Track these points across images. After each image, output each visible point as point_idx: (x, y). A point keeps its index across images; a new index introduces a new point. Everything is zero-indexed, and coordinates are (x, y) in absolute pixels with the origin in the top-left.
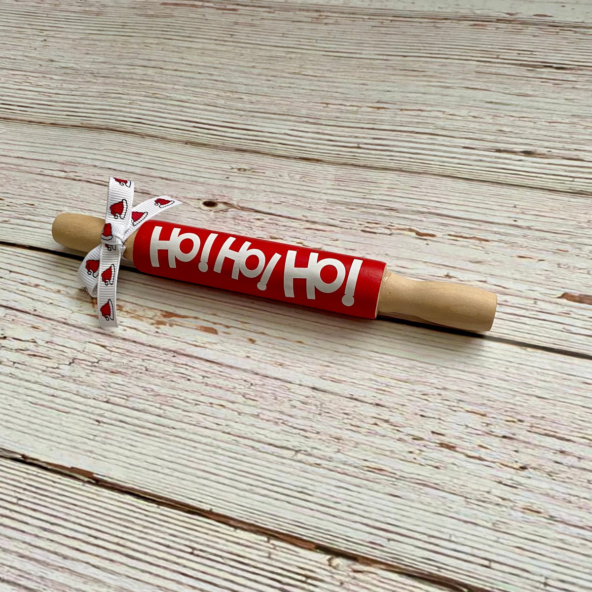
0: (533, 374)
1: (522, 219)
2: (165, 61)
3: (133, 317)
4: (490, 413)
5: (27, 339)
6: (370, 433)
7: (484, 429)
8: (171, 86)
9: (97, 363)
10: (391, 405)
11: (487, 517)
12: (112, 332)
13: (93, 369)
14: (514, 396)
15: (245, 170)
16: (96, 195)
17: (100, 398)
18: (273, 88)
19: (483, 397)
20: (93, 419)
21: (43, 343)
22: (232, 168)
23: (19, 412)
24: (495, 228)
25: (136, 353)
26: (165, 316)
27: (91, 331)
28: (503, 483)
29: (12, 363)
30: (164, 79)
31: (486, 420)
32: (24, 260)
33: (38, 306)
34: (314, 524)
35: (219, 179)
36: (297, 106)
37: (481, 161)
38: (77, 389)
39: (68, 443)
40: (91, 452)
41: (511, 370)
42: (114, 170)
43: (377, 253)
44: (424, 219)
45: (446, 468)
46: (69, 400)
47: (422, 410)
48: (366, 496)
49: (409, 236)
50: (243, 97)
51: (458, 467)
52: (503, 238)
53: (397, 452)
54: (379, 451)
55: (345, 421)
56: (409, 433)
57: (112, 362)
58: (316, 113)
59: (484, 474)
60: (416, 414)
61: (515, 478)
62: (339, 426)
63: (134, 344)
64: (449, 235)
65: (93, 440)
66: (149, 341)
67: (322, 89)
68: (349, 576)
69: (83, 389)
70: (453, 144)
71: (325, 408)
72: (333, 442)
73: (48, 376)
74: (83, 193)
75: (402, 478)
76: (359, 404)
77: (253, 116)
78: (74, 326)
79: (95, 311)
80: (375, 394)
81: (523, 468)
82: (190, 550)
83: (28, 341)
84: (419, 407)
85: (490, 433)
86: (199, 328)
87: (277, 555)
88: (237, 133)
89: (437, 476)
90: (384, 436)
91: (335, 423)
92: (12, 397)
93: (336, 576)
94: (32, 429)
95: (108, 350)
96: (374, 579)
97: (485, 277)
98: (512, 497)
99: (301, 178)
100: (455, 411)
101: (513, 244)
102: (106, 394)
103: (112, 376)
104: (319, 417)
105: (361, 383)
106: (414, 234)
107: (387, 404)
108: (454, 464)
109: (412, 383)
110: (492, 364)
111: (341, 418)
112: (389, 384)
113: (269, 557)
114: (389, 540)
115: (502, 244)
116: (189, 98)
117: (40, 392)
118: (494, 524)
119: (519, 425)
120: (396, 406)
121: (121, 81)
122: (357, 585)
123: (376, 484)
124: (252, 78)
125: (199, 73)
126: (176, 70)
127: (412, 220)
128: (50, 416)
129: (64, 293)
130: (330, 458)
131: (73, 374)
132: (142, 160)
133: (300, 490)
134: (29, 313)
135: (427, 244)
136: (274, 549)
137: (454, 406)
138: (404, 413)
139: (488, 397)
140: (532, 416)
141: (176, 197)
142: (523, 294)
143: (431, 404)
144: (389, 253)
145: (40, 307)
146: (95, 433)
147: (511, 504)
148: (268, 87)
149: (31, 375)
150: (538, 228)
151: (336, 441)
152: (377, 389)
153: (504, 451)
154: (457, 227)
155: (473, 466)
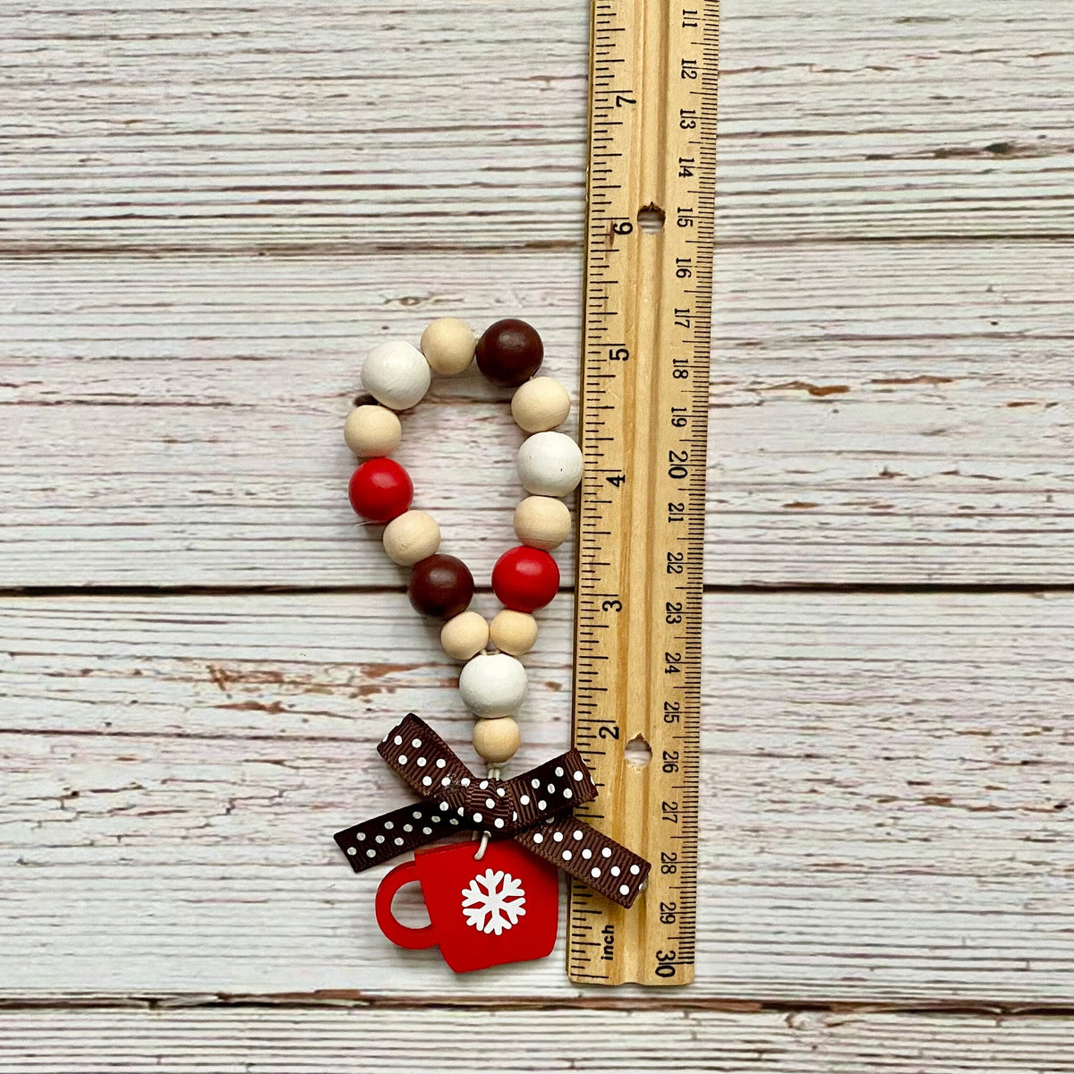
0: (1058, 641)
1: (1006, 317)
2: (114, 12)
3: (308, 691)
4: (998, 727)
5: (121, 785)
6: (807, 808)
7: (992, 757)
8: (160, 90)
9: (280, 796)
10: (833, 752)
11: (1014, 898)
12: (283, 731)
13: (277, 809)
14: (1032, 688)
15: (417, 300)
16: (113, 432)
17: (315, 861)
18: (407, 50)
19: (982, 702)
20: (319, 901)
21: (157, 785)
22: (388, 301)
23: (174, 925)
24: (959, 348)
25: (347, 760)
26: (371, 675)
27: (240, 738)
28: (1034, 838)
29: (116, 839)
30: (134, 70)
31: (993, 741)
32: (29, 622)
33: (110, 713)
34: (751, 974)
35: (368, 335)
36: (480, 98)
37: (909, 186)
38: (264, 855)
39: (293, 953)
40: (339, 957)
41: (1022, 641)
42: (127, 359)
43: (742, 451)
44: (819, 354)
45: (939, 837)
46: (258, 878)
47: (886, 749)
48: (821, 911)
49: (796, 399)
50: (344, 90)
51: (960, 830)
52: (976, 367)
53: (859, 830)
54: (828, 836)
55: (762, 797)
56: (871, 793)
57: (307, 788)
58: (527, 109)
59: (1001, 833)
60: (877, 758)
61: (1050, 826)
62: (753, 809)
63: (336, 744)
64: (875, 381)
65: (335, 936)
66: (361, 731)
67: (524, 35)
68: (822, 1034)
69: (275, 852)
70: (847, 153)
71: (720, 782)
72: (749, 839)
73: (198, 844)
74: (83, 433)
75: (874, 870)
76: (776, 762)
77: (387, 145)
78: (202, 737)
79: (229, 696)
80: (801, 739)
81: (1060, 807)
82: (567, 1064)
83: (125, 789)
84: (879, 744)
85: (1001, 763)
86: (446, 684)
87: (705, 1033)
88: (367, 201)
89: (929, 854)
90: (831, 808)
91: (745, 805)
92: (146, 900)
93: (803, 1040)
94: (214, 947)
95: (290, 767)
96: (860, 1029)
97: (956, 462)
98: (1048, 858)
99: (544, 299)
100: (940, 737)
101: (996, 379)
102: (323, 851)
103: (320, 815)
104: (714, 800)
105: (773, 722)
106: (805, 394)
107: (824, 751)
108: (952, 828)
109: (858, 704)
110: (988, 637)
111: (752, 794)
112: (821, 714)
113: (695, 1040)
114: (872, 968)
115: (976, 383)
116: (219, 117)
117: (196, 878)
118: (1026, 905)
119: (1046, 736)
120: (841, 752)
121: (29, 94)
122: (838, 1044)
123: (834, 889)
124: (345, 28)
125: (215, 35)
126: (153, 37)
127: (796, 361)
128: (235, 916)
129: (151, 673)
130: (751, 865)
131: (242, 829)
132: (177, 319)
133: (714, 927)
134: (100, 734)
135: (836, 411)
136: (699, 1025)
137: (937, 730)
138: (857, 761)
139: (990, 700)
140: (1066, 717)
141: (292, 401)
142: (1028, 485)
143: (900, 734)
144: (765, 446)
145: (115, 715)
146: (333, 923)
147: (1048, 868)
148: (395, 50)
149: (163, 852)
150: (1037, 332)
151: (754, 834)
152: (803, 728)
153: (1028, 786)
154: (887, 361)
155: (983, 823)
